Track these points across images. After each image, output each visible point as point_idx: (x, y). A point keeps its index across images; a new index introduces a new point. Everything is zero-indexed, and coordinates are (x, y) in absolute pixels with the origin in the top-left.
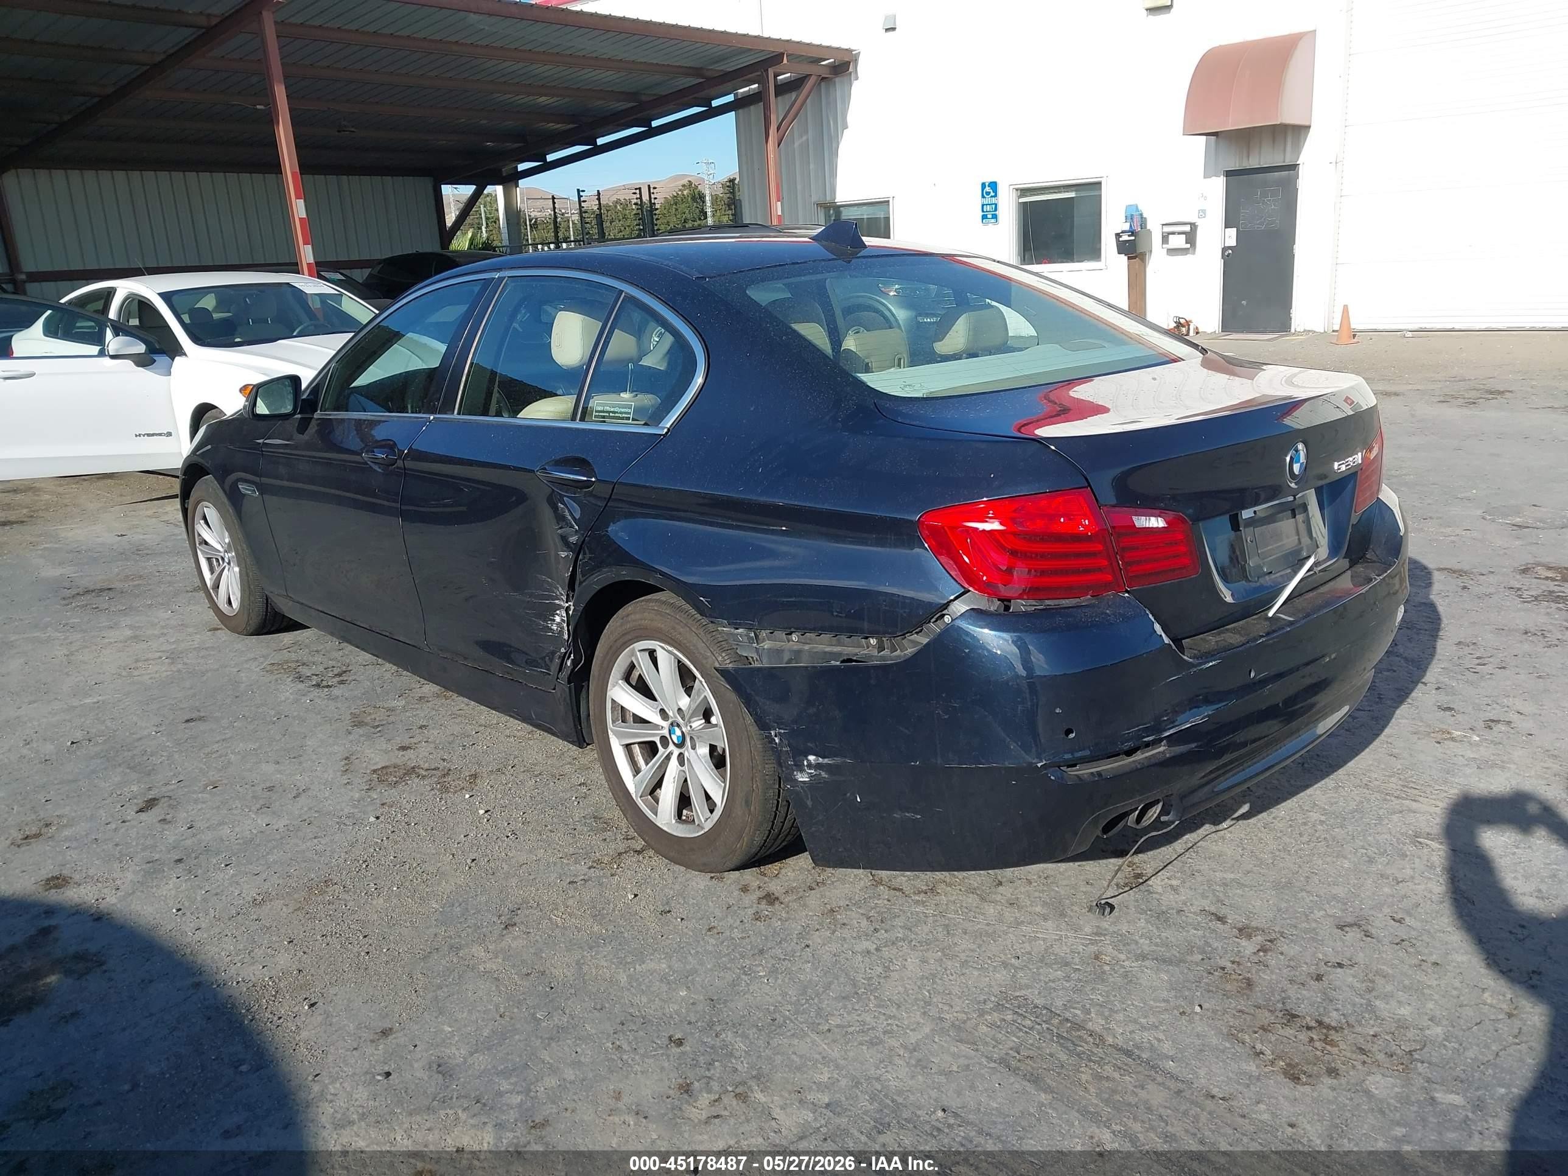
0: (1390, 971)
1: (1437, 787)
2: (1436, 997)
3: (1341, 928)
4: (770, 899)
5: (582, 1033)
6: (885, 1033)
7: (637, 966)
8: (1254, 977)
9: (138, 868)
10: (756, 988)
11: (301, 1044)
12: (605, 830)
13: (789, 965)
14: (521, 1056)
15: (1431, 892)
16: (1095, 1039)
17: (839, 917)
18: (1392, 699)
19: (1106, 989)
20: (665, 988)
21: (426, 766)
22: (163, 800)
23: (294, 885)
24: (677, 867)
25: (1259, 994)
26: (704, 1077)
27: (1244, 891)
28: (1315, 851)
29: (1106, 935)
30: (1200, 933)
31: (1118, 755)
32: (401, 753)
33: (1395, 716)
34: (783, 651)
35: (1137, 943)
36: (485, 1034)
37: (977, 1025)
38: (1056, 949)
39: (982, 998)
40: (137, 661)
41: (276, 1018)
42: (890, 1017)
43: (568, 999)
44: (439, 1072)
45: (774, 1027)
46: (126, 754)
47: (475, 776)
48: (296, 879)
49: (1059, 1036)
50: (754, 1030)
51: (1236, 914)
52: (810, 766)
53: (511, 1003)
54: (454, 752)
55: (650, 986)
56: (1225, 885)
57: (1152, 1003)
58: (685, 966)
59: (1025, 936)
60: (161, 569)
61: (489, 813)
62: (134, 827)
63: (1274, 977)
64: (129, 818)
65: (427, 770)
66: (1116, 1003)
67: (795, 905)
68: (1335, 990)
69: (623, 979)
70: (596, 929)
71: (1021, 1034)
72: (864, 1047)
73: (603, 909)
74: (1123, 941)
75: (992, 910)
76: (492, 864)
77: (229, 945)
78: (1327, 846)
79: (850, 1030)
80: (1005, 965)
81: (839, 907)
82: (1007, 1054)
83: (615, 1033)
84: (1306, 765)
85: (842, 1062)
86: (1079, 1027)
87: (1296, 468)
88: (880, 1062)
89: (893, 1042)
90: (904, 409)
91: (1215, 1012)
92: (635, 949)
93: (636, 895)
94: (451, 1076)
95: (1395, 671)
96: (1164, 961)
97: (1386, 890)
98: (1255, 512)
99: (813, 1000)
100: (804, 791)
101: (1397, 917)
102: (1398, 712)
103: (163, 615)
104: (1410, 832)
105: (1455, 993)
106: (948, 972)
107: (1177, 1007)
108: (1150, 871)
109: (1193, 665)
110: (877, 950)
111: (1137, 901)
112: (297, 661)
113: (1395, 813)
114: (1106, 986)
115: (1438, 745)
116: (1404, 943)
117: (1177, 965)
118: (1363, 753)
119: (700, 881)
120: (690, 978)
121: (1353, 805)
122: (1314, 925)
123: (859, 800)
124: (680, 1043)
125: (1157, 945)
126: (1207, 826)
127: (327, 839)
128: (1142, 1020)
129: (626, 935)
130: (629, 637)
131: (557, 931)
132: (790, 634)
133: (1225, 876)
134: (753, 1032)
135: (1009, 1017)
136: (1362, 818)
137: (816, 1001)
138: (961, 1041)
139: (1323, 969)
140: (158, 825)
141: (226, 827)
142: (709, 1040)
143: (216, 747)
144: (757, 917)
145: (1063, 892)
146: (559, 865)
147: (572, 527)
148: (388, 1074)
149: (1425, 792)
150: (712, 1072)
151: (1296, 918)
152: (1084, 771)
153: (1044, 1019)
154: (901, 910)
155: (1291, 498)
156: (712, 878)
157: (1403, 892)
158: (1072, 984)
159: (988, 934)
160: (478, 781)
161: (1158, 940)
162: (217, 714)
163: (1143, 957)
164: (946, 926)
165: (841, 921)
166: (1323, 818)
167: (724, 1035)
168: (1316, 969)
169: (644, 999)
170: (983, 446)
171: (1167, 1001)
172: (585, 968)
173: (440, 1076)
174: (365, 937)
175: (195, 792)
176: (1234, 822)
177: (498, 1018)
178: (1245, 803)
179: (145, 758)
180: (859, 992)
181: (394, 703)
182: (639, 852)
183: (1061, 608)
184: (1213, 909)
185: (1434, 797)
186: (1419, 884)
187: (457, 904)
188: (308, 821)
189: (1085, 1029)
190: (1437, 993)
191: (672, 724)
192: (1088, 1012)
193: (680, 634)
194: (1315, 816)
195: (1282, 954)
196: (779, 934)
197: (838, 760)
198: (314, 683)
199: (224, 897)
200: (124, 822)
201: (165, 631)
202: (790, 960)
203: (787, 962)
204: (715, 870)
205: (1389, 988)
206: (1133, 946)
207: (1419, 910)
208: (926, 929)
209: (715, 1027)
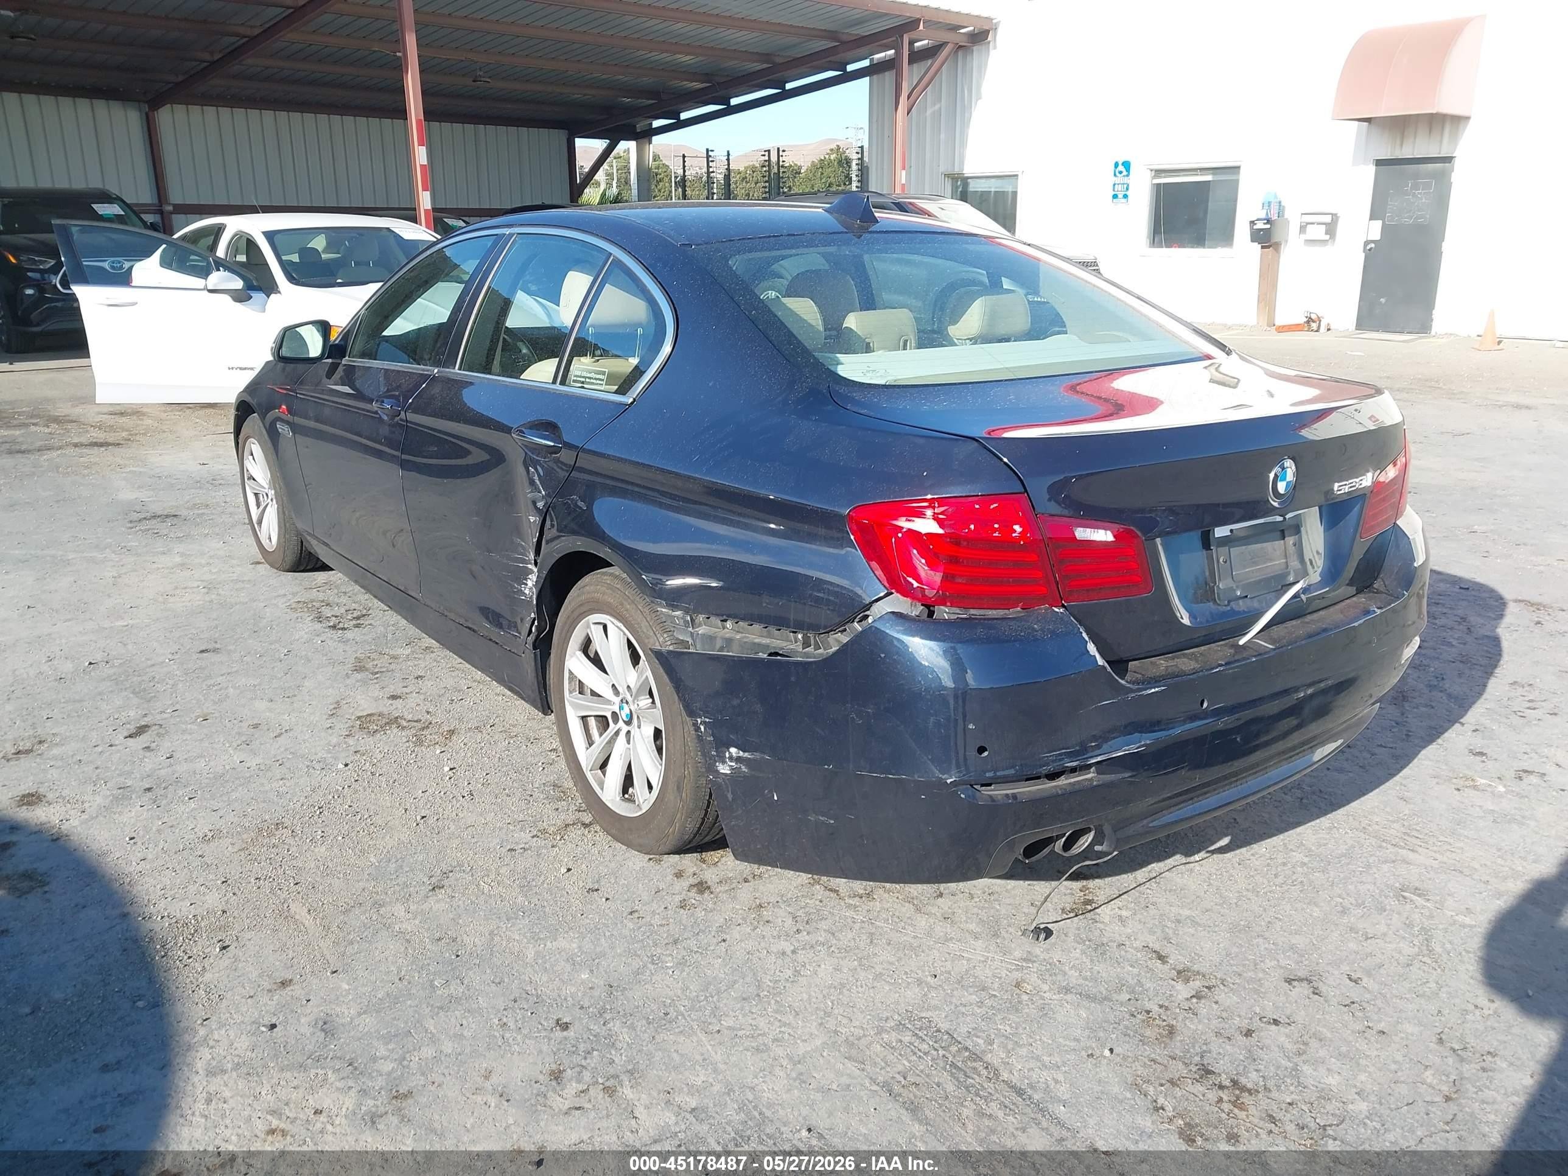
0: (1329, 1035)
1: (1442, 838)
2: (1372, 1069)
3: (1289, 981)
4: (702, 887)
5: (473, 1006)
6: (775, 1040)
7: (549, 943)
8: (1179, 1026)
9: (108, 793)
10: (659, 979)
11: (202, 986)
12: (560, 799)
13: (700, 958)
14: (406, 1023)
15: (1400, 952)
16: (989, 1073)
17: (765, 913)
18: (1422, 738)
19: (1018, 1020)
20: (568, 968)
21: (410, 717)
22: (154, 728)
23: (247, 825)
24: (618, 845)
25: (1178, 1044)
26: (578, 1066)
27: (1196, 930)
28: (1287, 895)
29: (1035, 961)
30: (1135, 971)
31: (1038, 778)
32: (390, 702)
33: (1419, 756)
34: (715, 637)
35: (1065, 974)
36: (380, 996)
37: (871, 1043)
38: (978, 972)
39: (885, 1015)
40: (176, 588)
41: (186, 957)
42: (785, 1025)
43: (470, 969)
44: (323, 1030)
45: (664, 1022)
46: (135, 678)
47: (452, 732)
48: (250, 819)
49: (953, 1065)
50: (644, 1022)
51: (1180, 955)
52: (731, 758)
53: (414, 967)
54: (441, 704)
55: (555, 965)
56: (1179, 921)
57: (1061, 1040)
58: (595, 948)
59: (949, 954)
60: (228, 500)
61: (454, 771)
62: (118, 751)
63: (1200, 1027)
64: (117, 742)
65: (409, 721)
66: (1023, 1036)
67: (724, 896)
68: (1262, 1049)
69: (530, 954)
70: (520, 899)
71: (914, 1058)
72: (749, 1054)
73: (533, 880)
74: (1051, 970)
75: (924, 923)
76: (440, 823)
77: (167, 879)
78: (1301, 891)
79: (740, 1033)
80: (920, 982)
81: (768, 904)
82: (893, 1078)
83: (505, 1009)
84: (1304, 801)
85: (721, 1066)
86: (976, 1057)
87: (1282, 487)
88: (761, 1070)
89: (780, 1052)
90: (857, 395)
91: (1125, 1058)
92: (552, 925)
93: (569, 870)
94: (333, 1035)
95: (1433, 707)
96: (1088, 997)
97: (1352, 945)
98: (1231, 531)
99: (712, 997)
100: (726, 784)
101: (1354, 976)
102: (1423, 752)
103: (215, 545)
104: (1397, 885)
105: (1393, 1067)
106: (859, 983)
107: (1086, 1049)
108: (1101, 898)
109: (1132, 691)
110: (794, 952)
111: (1079, 929)
112: (323, 601)
113: (1386, 862)
114: (1018, 1017)
115: (1456, 792)
116: (1353, 1006)
117: (1101, 1003)
118: (1371, 794)
119: (637, 861)
120: (597, 961)
121: (1343, 849)
122: (1261, 975)
123: (776, 798)
124: (565, 1027)
125: (1086, 979)
126: (1178, 857)
127: (292, 782)
128: (1045, 1058)
129: (547, 909)
130: (583, 609)
131: (483, 898)
132: (725, 621)
133: (1181, 912)
134: (640, 1024)
135: (907, 1039)
136: (1348, 864)
137: (715, 999)
138: (849, 1058)
139: (1256, 1024)
140: (141, 752)
141: (203, 760)
142: (596, 1027)
143: (219, 679)
144: (683, 905)
145: (1003, 911)
146: (504, 831)
147: (540, 492)
148: (273, 1026)
149: (1426, 843)
150: (588, 1061)
151: (1244, 965)
152: (998, 792)
153: (943, 1045)
154: (830, 912)
155: (1279, 519)
156: (650, 859)
157: (1369, 950)
158: (982, 1011)
159: (912, 948)
160: (454, 738)
161: (1088, 974)
162: (232, 647)
163: (1067, 990)
164: (872, 934)
165: (766, 918)
166: (1306, 860)
167: (612, 1024)
168: (1249, 1024)
169: (545, 979)
170: (922, 441)
171: (1078, 1040)
172: (497, 939)
173: (323, 1034)
174: (297, 884)
175: (186, 723)
176: (1208, 855)
177: (397, 980)
178: (1226, 836)
179: (152, 684)
180: (761, 994)
181: (399, 651)
182: (585, 825)
183: (985, 619)
184: (1157, 947)
185: (1435, 848)
186: (1390, 942)
187: (394, 860)
188: (280, 762)
189: (981, 1060)
190: (1373, 1065)
191: (622, 701)
192: (991, 1043)
193: (627, 610)
194: (1298, 856)
195: (1216, 1003)
196: (699, 925)
197: (758, 755)
198: (331, 624)
199: (177, 830)
200: (111, 746)
201: (211, 561)
202: (701, 953)
203: (698, 954)
204: (655, 851)
205: (1322, 1053)
206: (1060, 977)
207: (1382, 971)
208: (850, 935)
209: (605, 1015)
